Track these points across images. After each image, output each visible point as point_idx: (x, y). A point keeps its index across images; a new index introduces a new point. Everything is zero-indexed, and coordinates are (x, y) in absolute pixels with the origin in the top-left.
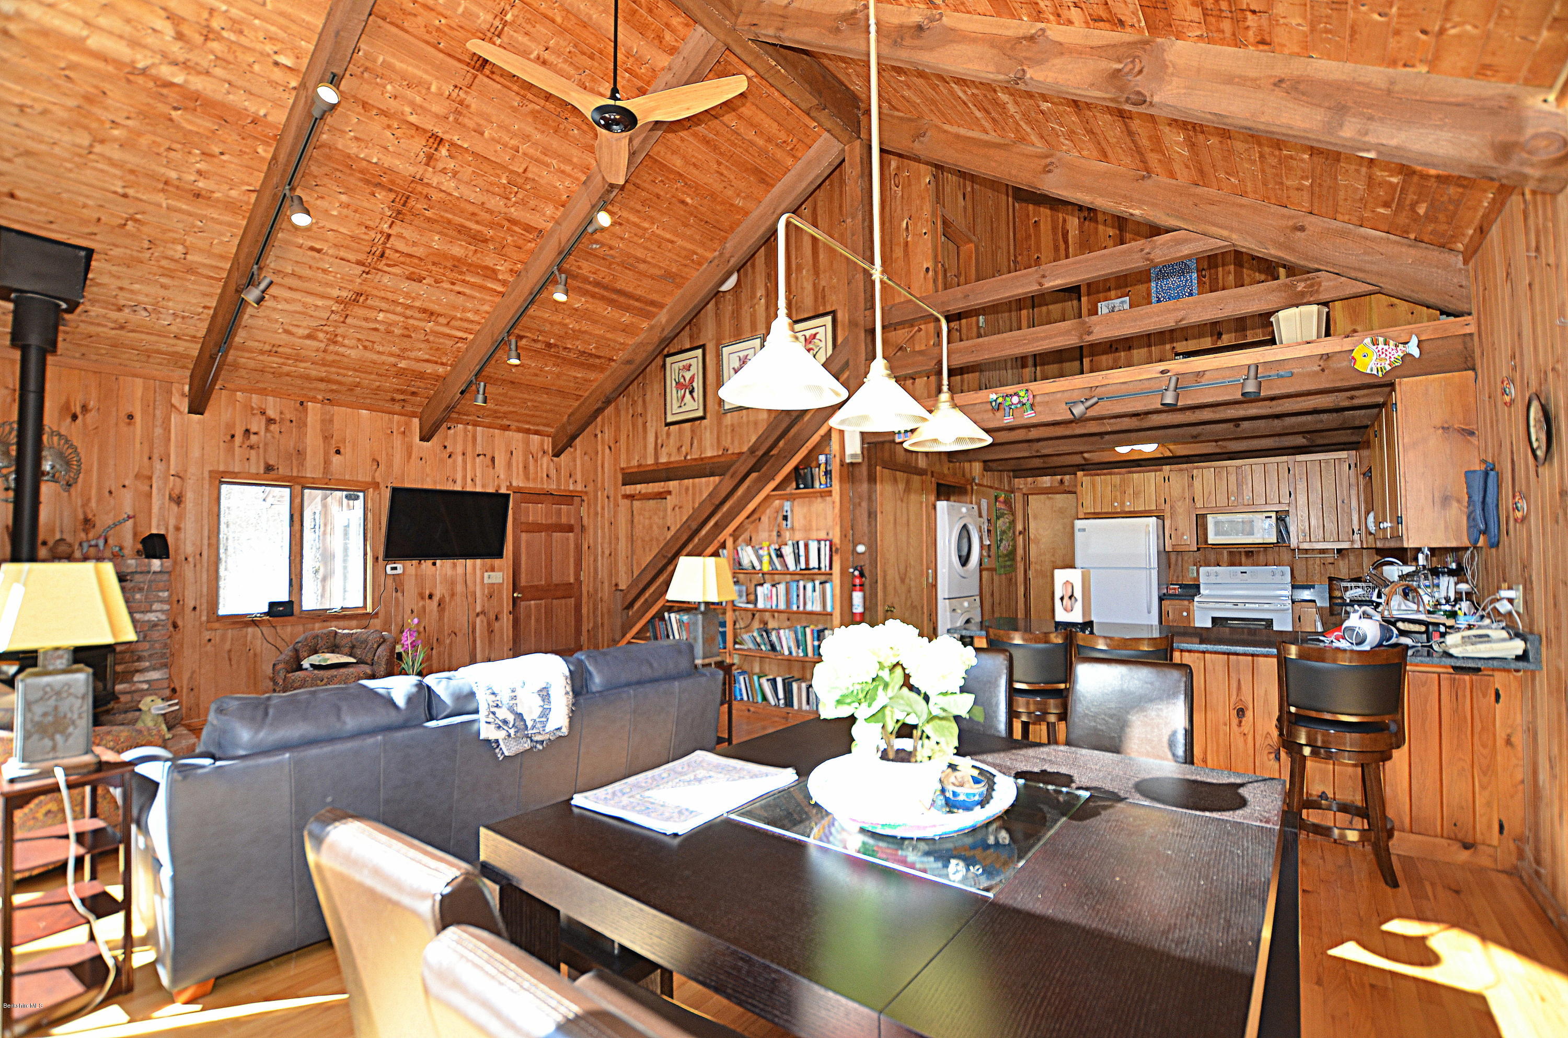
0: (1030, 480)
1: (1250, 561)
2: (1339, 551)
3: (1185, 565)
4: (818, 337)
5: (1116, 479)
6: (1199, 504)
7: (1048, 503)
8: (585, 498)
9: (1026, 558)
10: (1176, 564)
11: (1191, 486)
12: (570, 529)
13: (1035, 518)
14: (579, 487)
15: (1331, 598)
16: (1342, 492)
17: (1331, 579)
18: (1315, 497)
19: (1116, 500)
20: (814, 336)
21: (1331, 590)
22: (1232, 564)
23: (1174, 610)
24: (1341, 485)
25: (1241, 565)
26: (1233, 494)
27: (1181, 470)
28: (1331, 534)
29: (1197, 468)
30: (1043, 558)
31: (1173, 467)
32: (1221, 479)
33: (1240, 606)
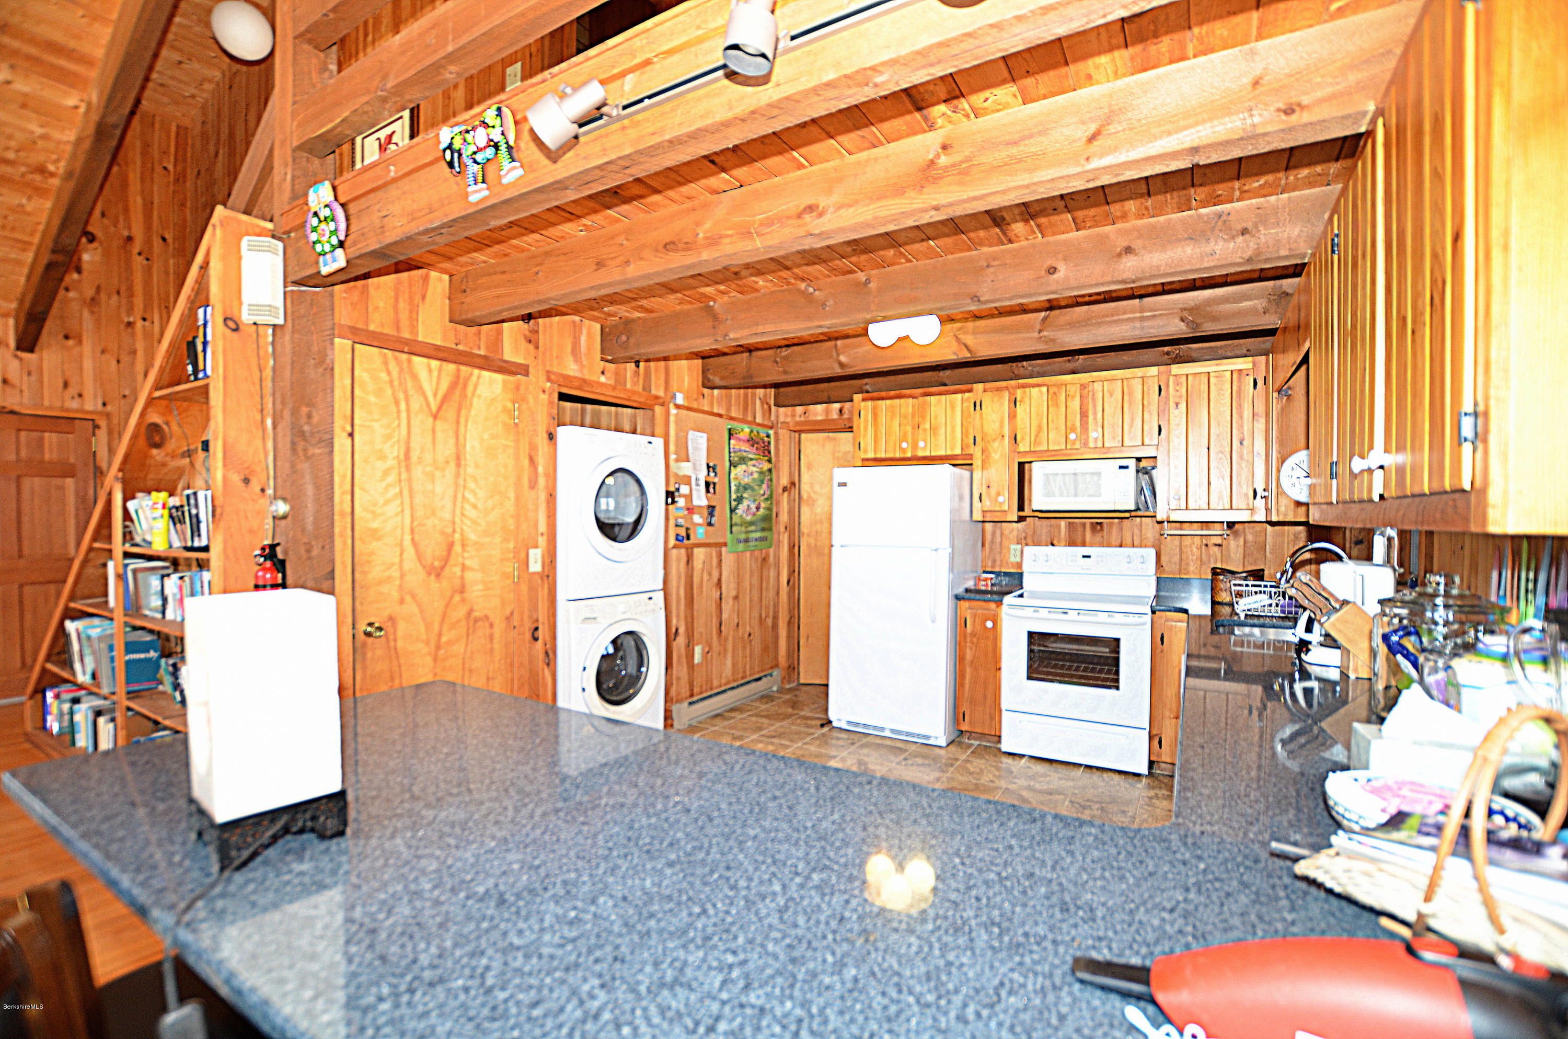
0: (800, 409)
1: (1098, 538)
2: (1231, 525)
3: (1005, 543)
4: (394, 139)
5: (906, 405)
6: (1023, 447)
7: (829, 446)
8: (103, 423)
9: (794, 529)
10: (992, 542)
11: (1012, 416)
12: (69, 471)
13: (809, 467)
14: (91, 404)
15: (1214, 603)
16: (1241, 426)
17: (1215, 572)
18: (1199, 437)
19: (904, 439)
20: (390, 137)
21: (1214, 590)
22: (1072, 543)
23: (974, 616)
24: (1241, 416)
25: (1084, 545)
26: (1073, 430)
27: (999, 389)
28: (1220, 498)
29: (1024, 386)
30: (818, 527)
31: (989, 385)
32: (1057, 405)
33: (1072, 615)
